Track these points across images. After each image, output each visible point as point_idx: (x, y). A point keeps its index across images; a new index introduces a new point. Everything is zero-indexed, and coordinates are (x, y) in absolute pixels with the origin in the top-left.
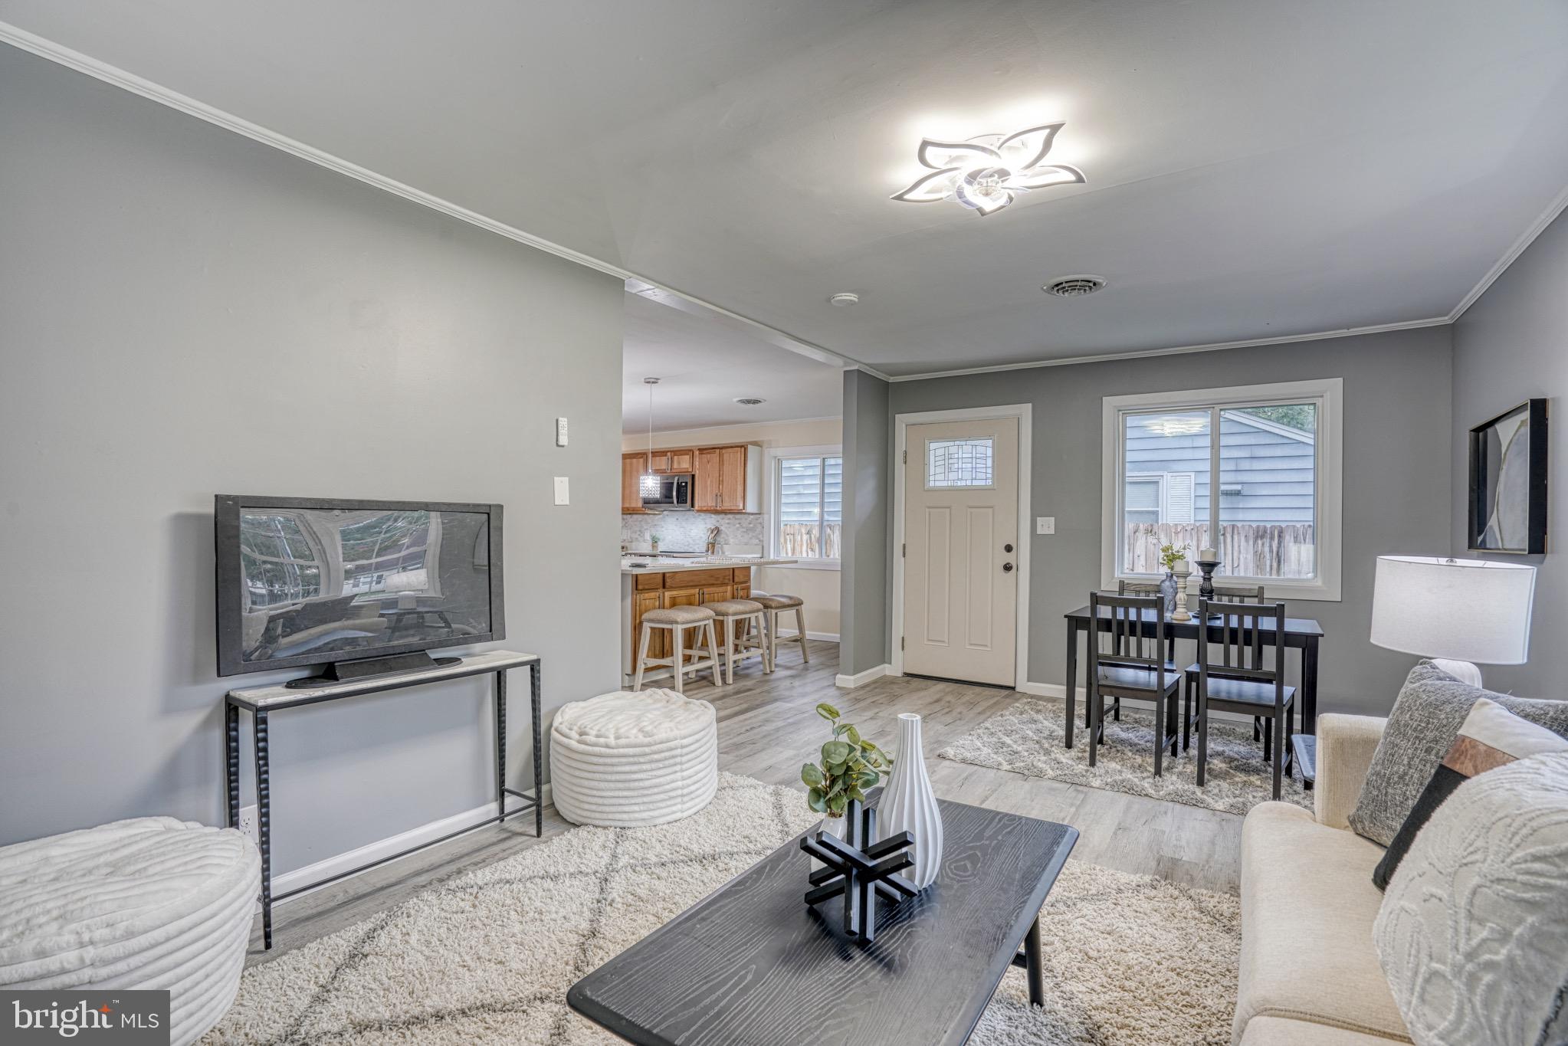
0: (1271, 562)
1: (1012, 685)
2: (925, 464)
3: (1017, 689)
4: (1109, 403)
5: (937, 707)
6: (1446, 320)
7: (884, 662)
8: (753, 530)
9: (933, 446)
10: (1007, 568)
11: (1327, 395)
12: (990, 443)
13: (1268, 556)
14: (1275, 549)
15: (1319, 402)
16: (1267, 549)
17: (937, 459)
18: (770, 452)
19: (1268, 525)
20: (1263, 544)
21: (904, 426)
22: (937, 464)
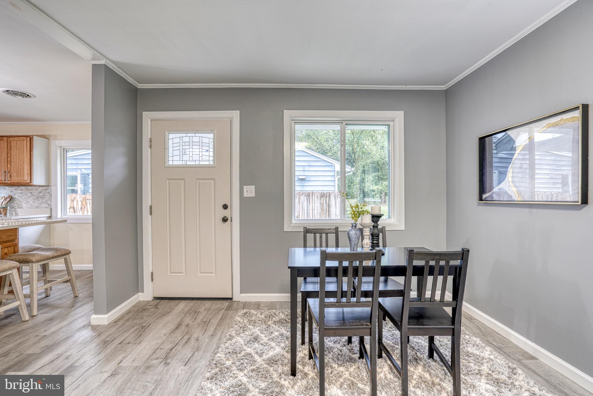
0: (326, 208)
1: (231, 297)
2: (165, 149)
3: (234, 299)
4: (288, 114)
5: (178, 335)
6: (443, 87)
7: (138, 292)
8: (43, 197)
9: (171, 136)
10: (225, 220)
11: (397, 120)
12: (211, 135)
13: (325, 204)
14: (327, 202)
15: (391, 124)
16: (324, 202)
17: (174, 145)
18: (56, 144)
19: (325, 192)
20: (323, 200)
21: (149, 120)
22: (174, 149)
